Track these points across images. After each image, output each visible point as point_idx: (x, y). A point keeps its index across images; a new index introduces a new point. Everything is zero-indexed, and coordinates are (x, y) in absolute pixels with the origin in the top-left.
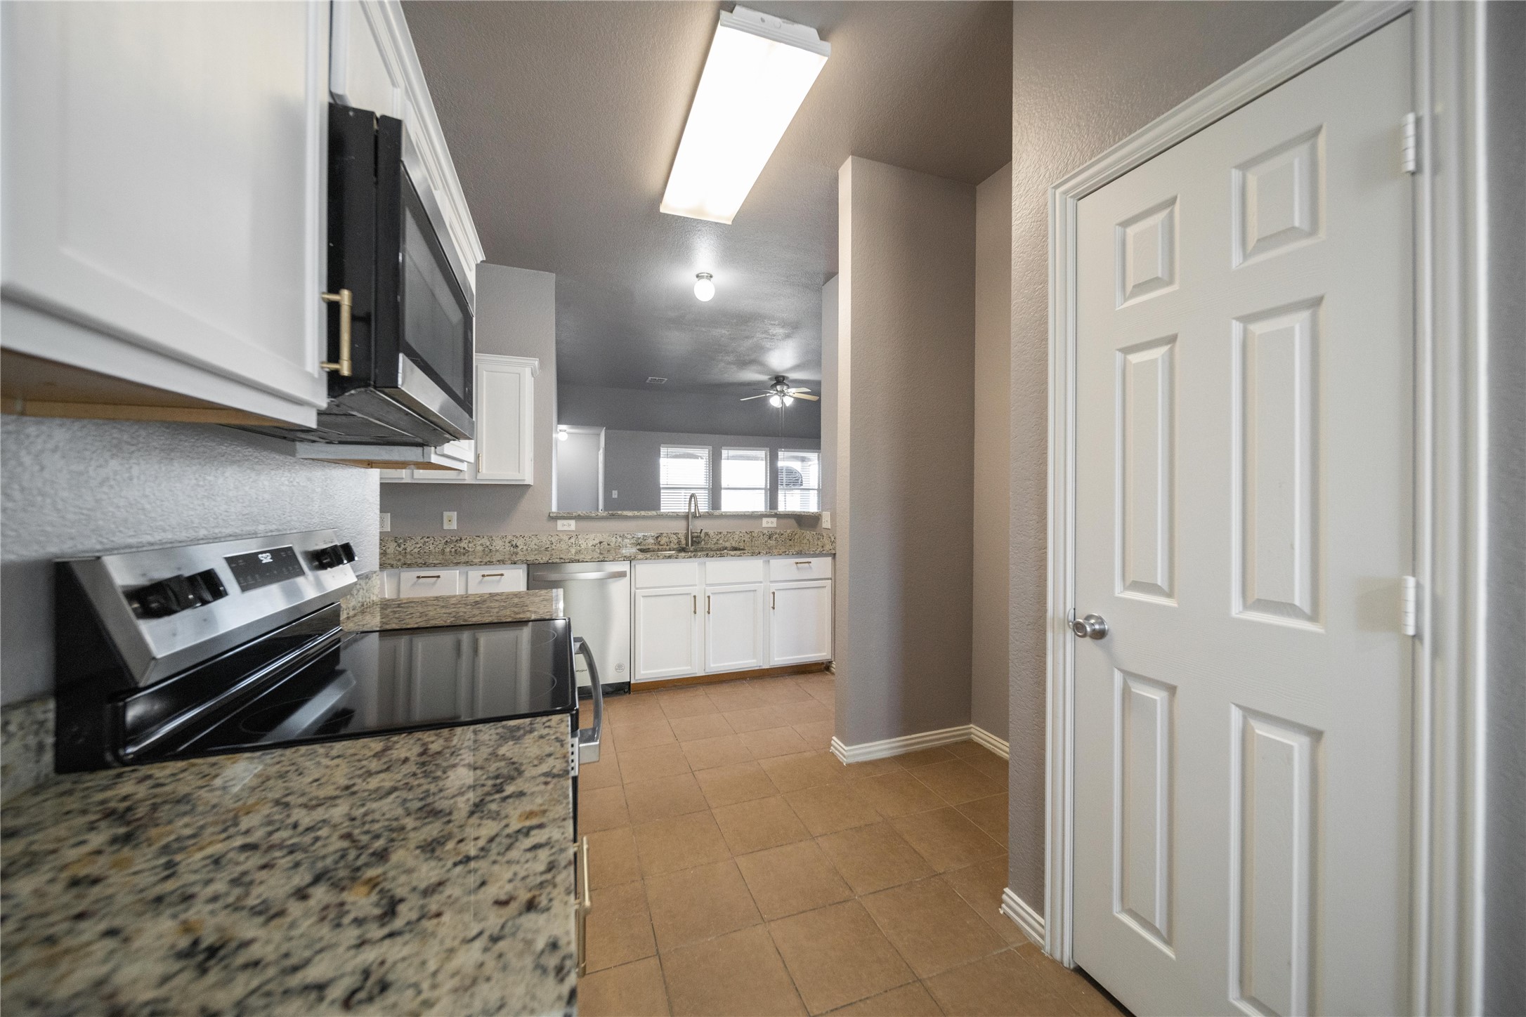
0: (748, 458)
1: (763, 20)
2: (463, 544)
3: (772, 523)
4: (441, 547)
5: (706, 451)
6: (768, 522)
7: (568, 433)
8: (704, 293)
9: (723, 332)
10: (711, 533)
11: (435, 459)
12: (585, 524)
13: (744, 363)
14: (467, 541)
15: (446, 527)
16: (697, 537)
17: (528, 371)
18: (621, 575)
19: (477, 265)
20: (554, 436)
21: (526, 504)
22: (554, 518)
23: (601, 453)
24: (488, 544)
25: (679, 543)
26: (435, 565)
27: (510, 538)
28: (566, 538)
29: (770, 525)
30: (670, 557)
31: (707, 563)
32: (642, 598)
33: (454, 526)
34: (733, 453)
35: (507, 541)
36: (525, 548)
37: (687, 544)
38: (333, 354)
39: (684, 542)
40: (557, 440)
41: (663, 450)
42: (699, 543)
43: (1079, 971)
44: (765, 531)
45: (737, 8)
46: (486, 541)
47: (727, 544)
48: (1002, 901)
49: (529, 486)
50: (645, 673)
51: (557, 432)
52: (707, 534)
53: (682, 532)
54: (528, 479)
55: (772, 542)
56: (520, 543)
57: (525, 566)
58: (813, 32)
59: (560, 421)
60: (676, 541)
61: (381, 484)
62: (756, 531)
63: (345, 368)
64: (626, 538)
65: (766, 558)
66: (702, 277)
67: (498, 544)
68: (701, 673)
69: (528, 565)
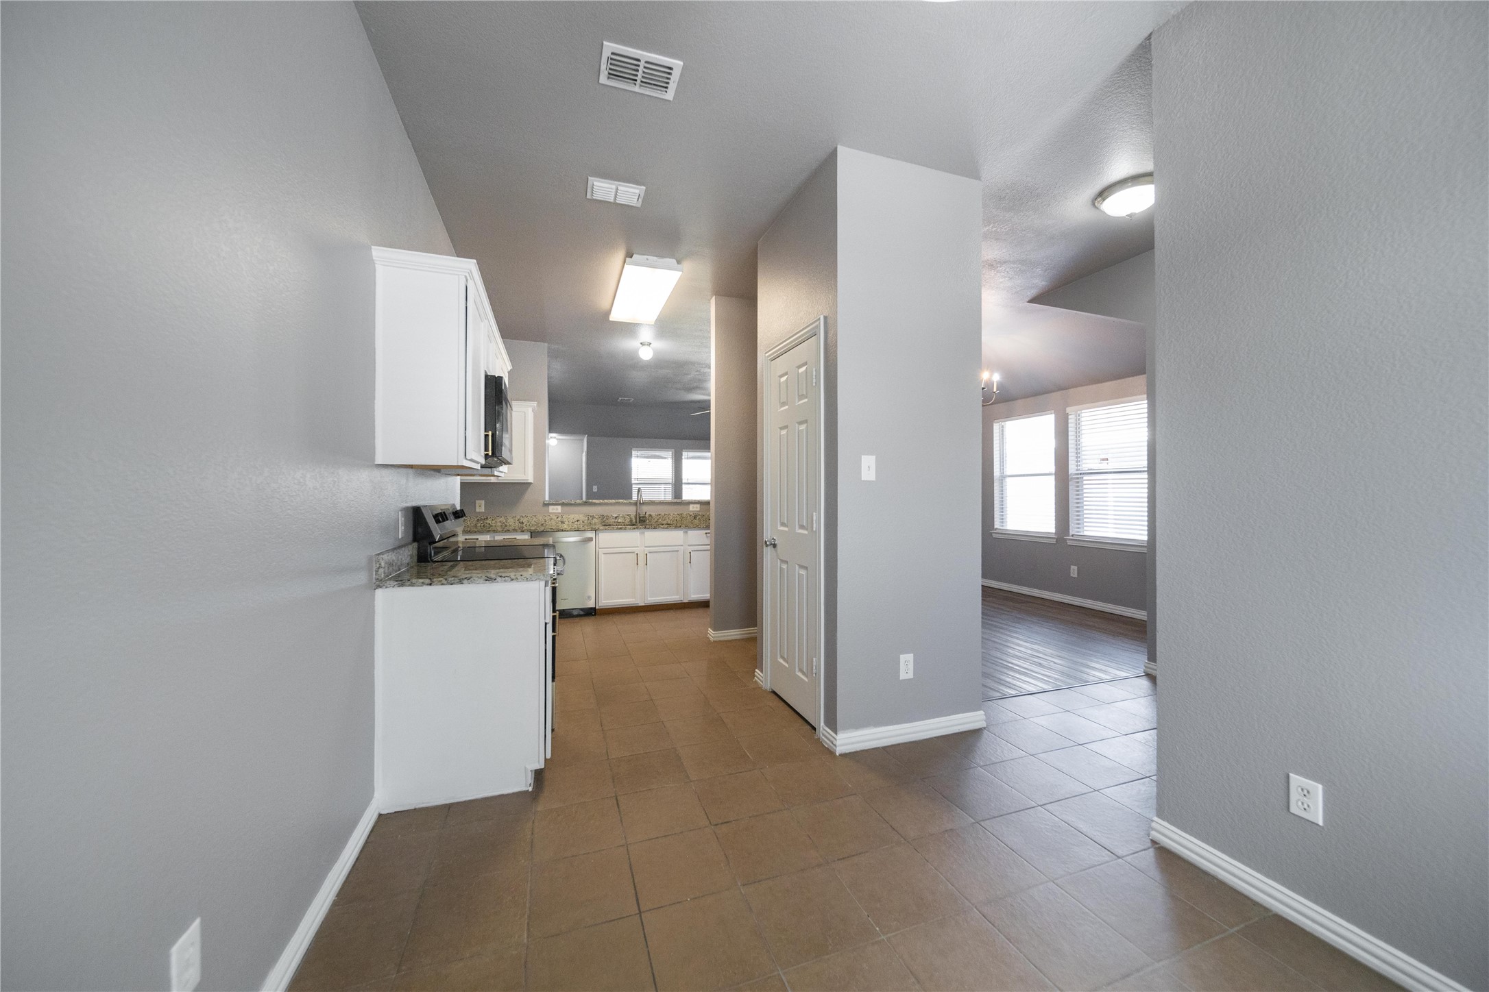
0: (699, 458)
1: (647, 259)
2: (489, 521)
3: (697, 508)
4: (474, 523)
5: (670, 453)
6: (693, 508)
7: (557, 439)
8: (646, 354)
9: (668, 371)
10: (653, 514)
11: (496, 473)
12: (567, 509)
13: (690, 389)
14: (491, 519)
15: (478, 510)
16: (643, 517)
17: (530, 410)
18: (590, 539)
19: (508, 372)
20: (547, 441)
21: (529, 495)
22: (546, 505)
23: (584, 454)
24: (504, 521)
25: (631, 521)
26: (475, 532)
27: (518, 517)
28: (555, 518)
29: (695, 509)
30: (621, 528)
31: (646, 533)
32: (603, 555)
33: (482, 509)
34: (691, 454)
35: (517, 519)
36: (528, 524)
37: (636, 522)
38: (486, 449)
39: (634, 521)
40: (548, 444)
41: (634, 453)
42: (645, 521)
43: (774, 692)
44: (692, 514)
45: (634, 256)
46: (502, 519)
47: (664, 522)
48: (754, 676)
49: (531, 483)
50: (606, 602)
51: (549, 439)
52: (650, 515)
53: (633, 514)
54: (530, 478)
55: (696, 521)
56: (525, 520)
57: (529, 534)
58: (674, 261)
59: (551, 430)
60: (629, 520)
61: (461, 483)
62: (685, 513)
63: (490, 453)
64: (595, 518)
65: (685, 530)
66: (645, 345)
67: (511, 521)
68: (642, 604)
69: (531, 532)
